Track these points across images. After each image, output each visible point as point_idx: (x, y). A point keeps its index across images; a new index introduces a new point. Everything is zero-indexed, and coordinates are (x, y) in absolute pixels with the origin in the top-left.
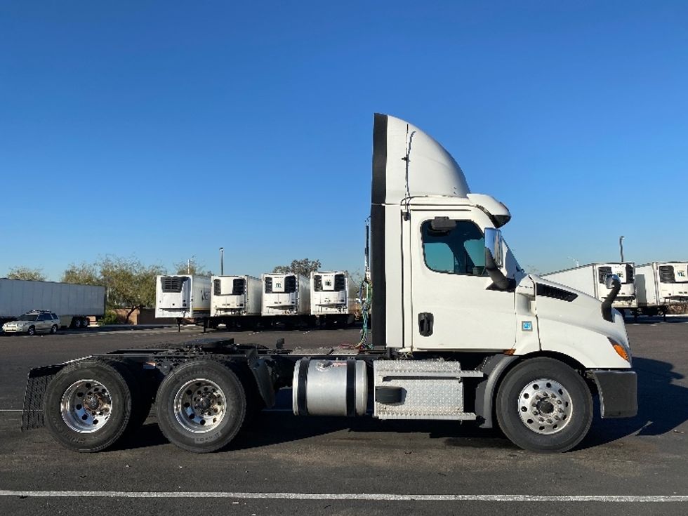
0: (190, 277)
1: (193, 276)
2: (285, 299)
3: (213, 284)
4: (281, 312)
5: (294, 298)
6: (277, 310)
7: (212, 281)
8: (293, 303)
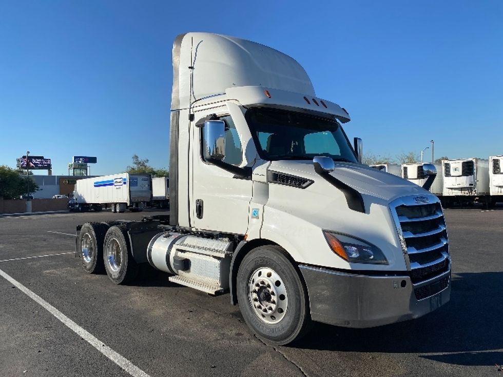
0: (386, 165)
1: (388, 165)
2: (464, 181)
3: (403, 171)
4: (459, 193)
5: (472, 180)
6: (456, 191)
7: (402, 168)
8: (470, 185)
